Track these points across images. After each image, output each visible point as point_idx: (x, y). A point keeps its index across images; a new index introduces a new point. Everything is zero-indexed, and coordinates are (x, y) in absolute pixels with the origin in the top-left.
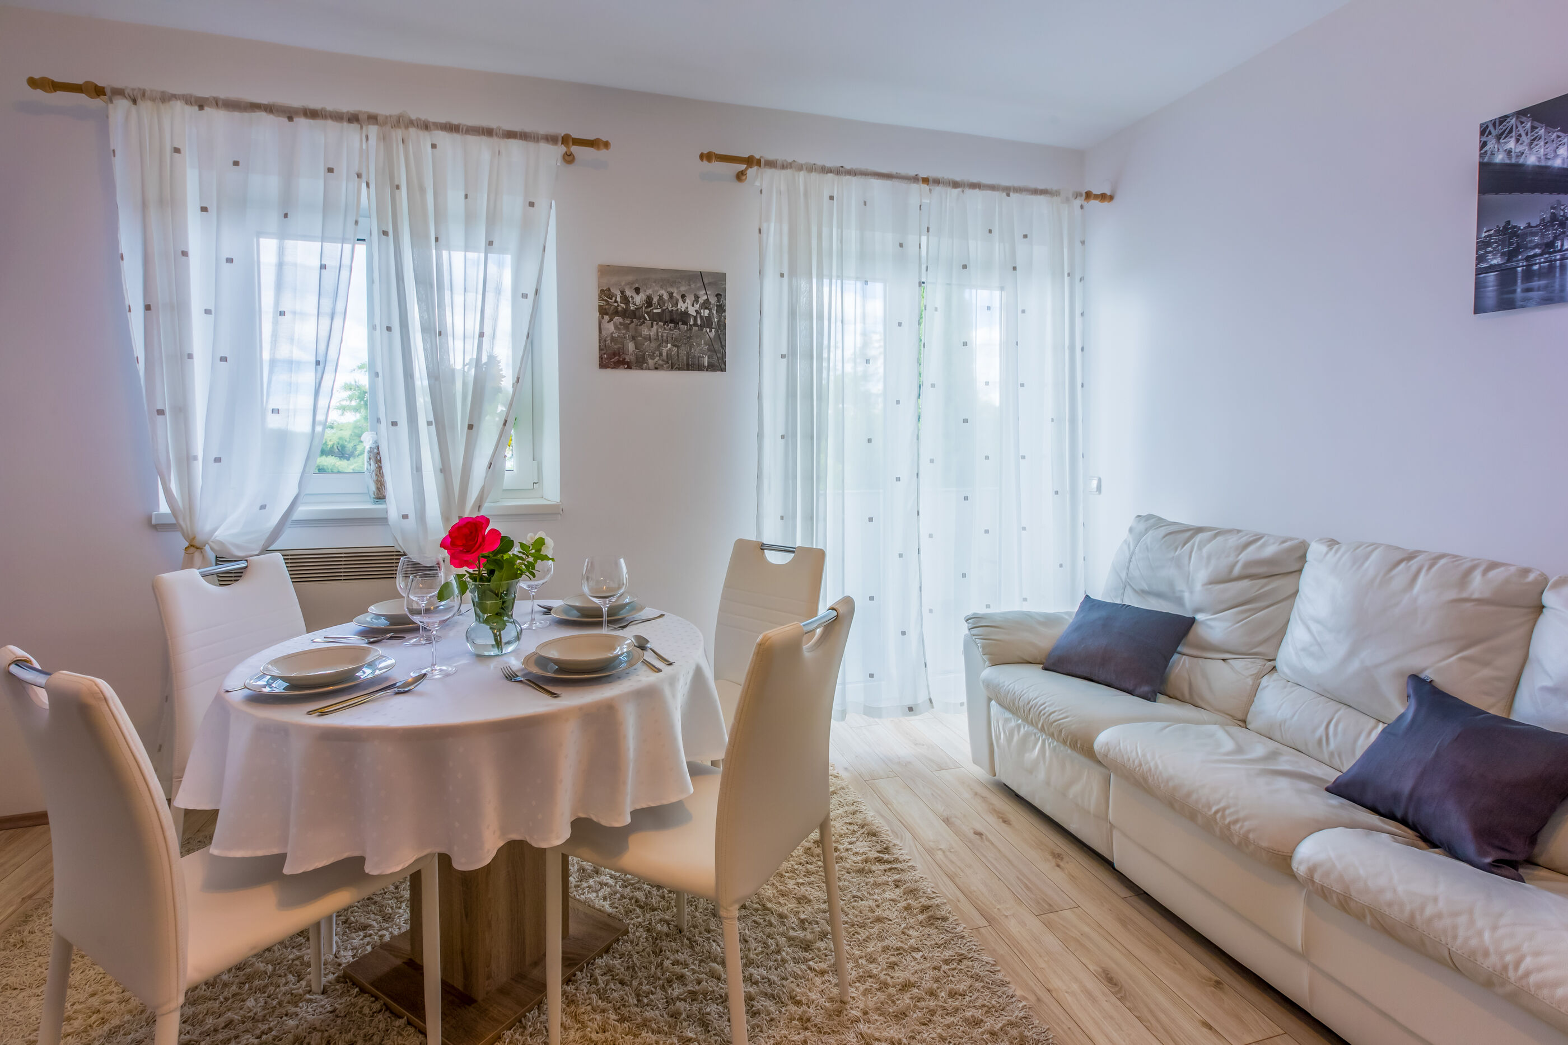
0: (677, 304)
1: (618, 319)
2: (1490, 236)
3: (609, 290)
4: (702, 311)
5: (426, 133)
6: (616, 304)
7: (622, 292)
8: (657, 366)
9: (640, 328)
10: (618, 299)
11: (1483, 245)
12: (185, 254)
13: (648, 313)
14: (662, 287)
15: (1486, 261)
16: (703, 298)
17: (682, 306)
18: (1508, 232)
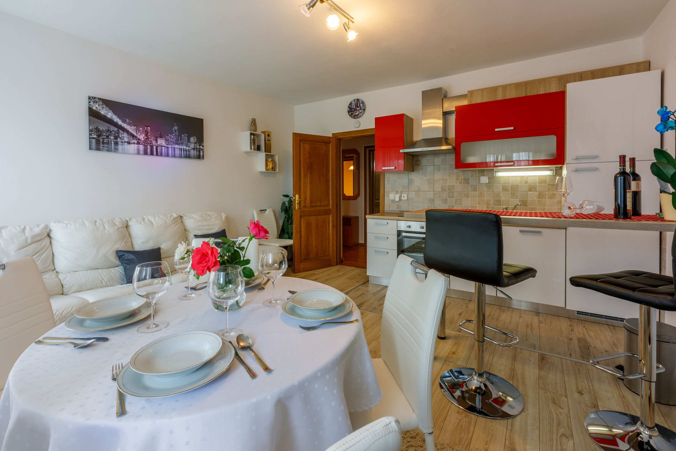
2: (93, 129)
11: (91, 131)
15: (92, 136)
18: (97, 130)
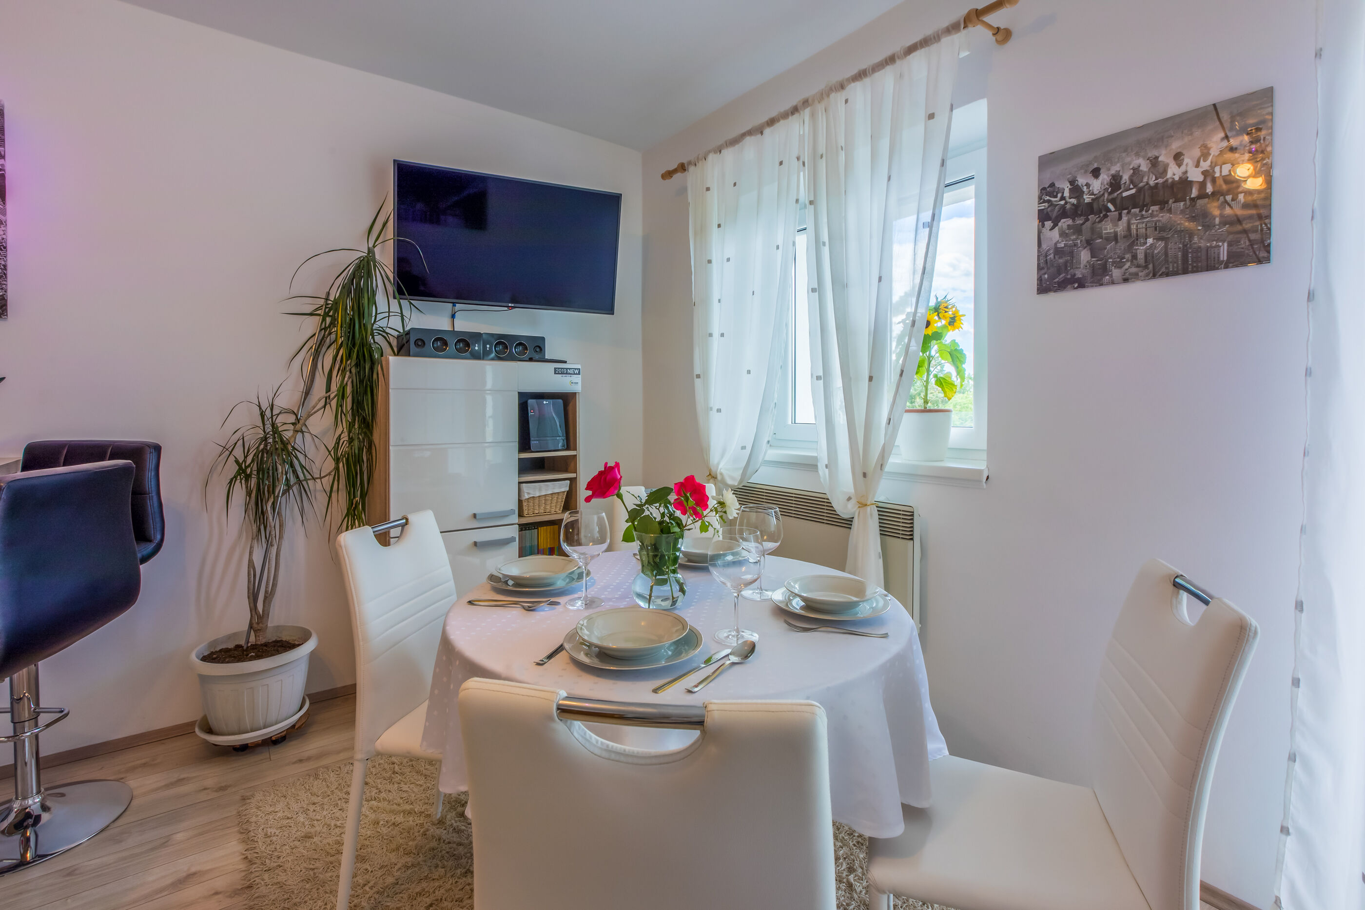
0: (1165, 171)
1: (1064, 223)
3: (1052, 185)
4: (1217, 168)
5: (843, 91)
6: (1062, 202)
7: (1072, 182)
8: (1127, 275)
9: (1100, 225)
10: (1067, 194)
13: (1113, 201)
14: (1137, 155)
16: (1218, 147)
17: (1174, 172)
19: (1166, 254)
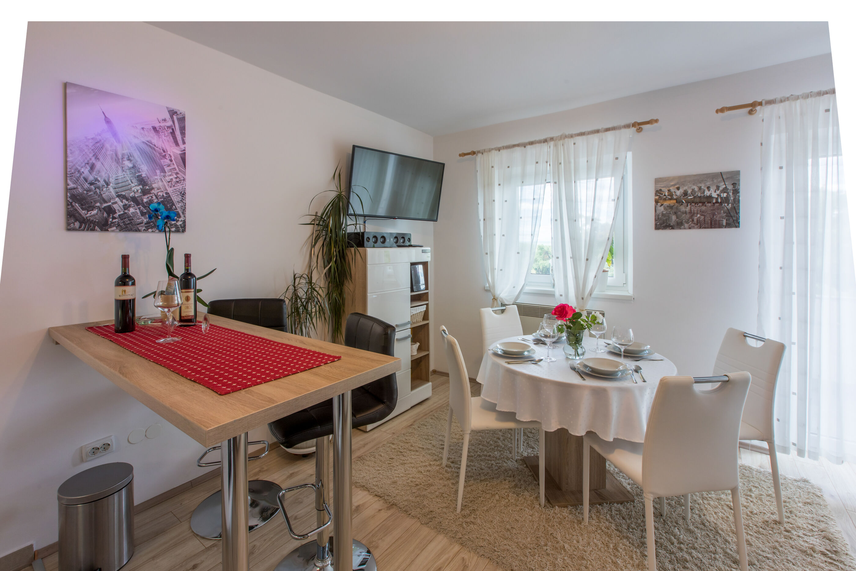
0: (704, 192)
1: (666, 204)
3: (661, 190)
4: (722, 194)
5: (572, 139)
6: (665, 197)
7: (669, 190)
8: (690, 227)
9: (680, 207)
10: (666, 194)
12: (494, 201)
13: (685, 199)
14: (694, 184)
16: (722, 187)
17: (707, 193)
19: (705, 221)
